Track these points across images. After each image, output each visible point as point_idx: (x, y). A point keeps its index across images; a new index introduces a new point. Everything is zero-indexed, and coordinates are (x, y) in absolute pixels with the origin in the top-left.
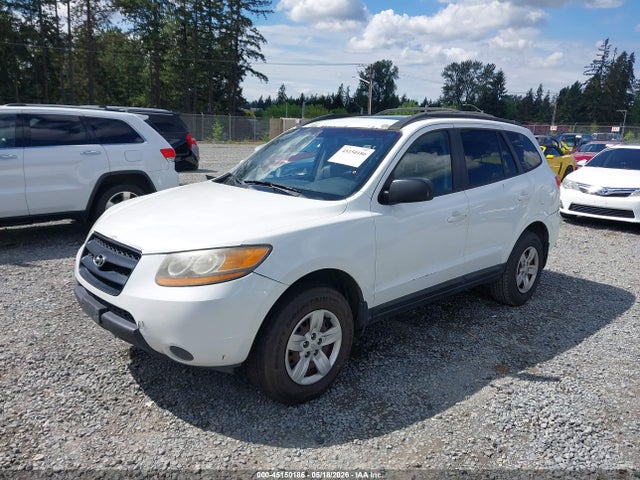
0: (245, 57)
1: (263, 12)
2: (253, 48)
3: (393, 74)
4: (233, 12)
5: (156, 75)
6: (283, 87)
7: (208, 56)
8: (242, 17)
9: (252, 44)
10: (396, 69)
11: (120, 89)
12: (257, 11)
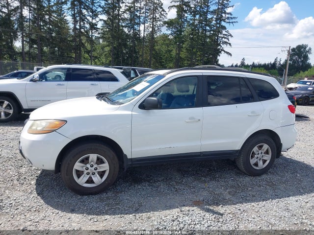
0: (222, 45)
1: (232, 22)
2: (226, 40)
3: (308, 51)
4: (217, 23)
5: (178, 54)
6: (243, 59)
7: (203, 45)
8: (222, 26)
9: (225, 38)
10: (310, 49)
11: (163, 60)
12: (229, 22)
